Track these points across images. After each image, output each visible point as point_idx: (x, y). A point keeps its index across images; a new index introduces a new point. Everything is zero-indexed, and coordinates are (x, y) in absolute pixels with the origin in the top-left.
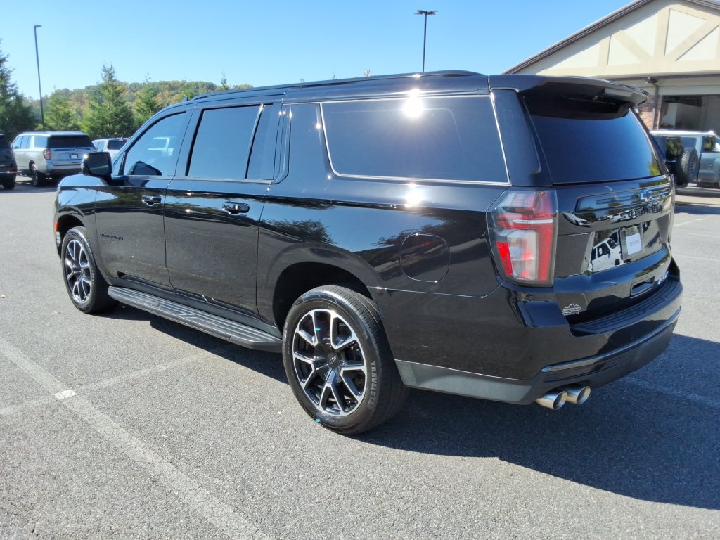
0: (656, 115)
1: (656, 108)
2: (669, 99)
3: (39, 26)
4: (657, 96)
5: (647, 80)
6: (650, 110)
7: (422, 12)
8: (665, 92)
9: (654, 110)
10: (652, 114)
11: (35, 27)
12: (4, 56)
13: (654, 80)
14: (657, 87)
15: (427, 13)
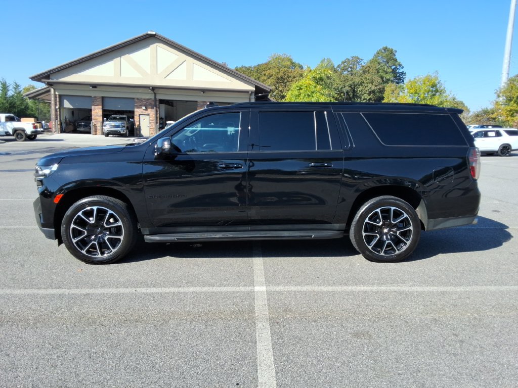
0: (156, 111)
1: (156, 107)
2: (162, 102)
4: (156, 99)
5: (150, 89)
6: (152, 108)
8: (159, 97)
9: (155, 108)
10: (154, 111)
13: (154, 89)
14: (155, 94)
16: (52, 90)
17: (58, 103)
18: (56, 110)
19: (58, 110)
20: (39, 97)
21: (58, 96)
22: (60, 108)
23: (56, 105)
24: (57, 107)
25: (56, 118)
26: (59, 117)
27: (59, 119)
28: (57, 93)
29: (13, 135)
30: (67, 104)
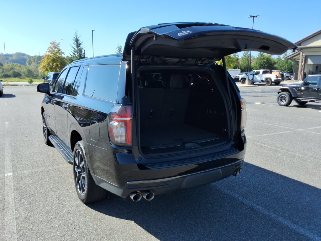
3: (94, 30)
7: (252, 17)
11: (93, 31)
12: (81, 42)
15: (254, 17)
16: (301, 53)
17: (304, 61)
18: (302, 66)
19: (303, 66)
20: (293, 58)
21: (304, 56)
22: (304, 65)
23: (302, 62)
24: (303, 64)
25: (301, 71)
26: (303, 70)
27: (303, 72)
28: (304, 55)
29: (265, 82)
30: (310, 62)
